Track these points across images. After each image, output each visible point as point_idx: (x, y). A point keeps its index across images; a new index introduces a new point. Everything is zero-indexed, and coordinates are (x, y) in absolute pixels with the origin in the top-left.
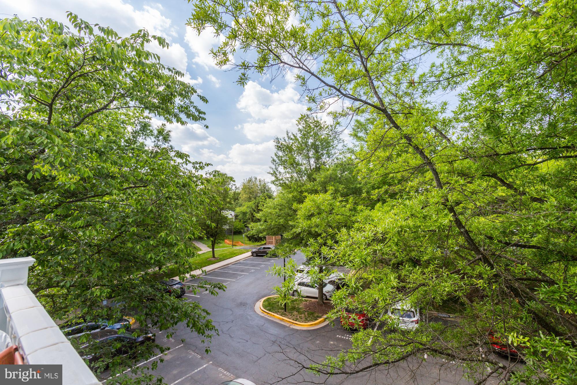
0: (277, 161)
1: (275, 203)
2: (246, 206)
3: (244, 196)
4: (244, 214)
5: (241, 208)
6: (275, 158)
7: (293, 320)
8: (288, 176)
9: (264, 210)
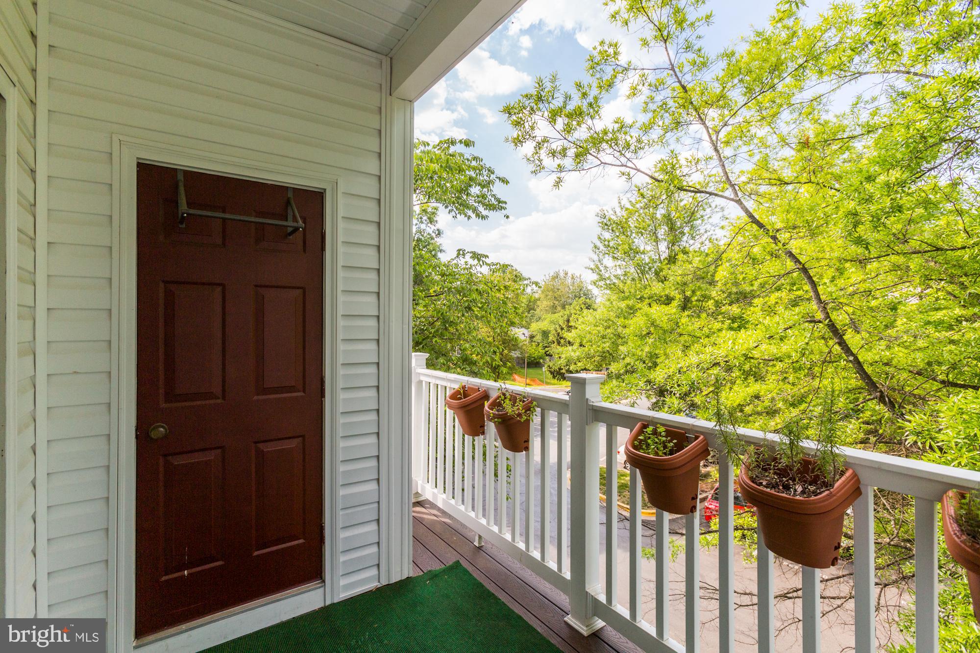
0: (602, 247)
1: (597, 317)
2: (548, 319)
3: (545, 302)
4: (545, 334)
5: (539, 323)
6: (598, 244)
7: (623, 502)
8: (619, 272)
9: (579, 327)
